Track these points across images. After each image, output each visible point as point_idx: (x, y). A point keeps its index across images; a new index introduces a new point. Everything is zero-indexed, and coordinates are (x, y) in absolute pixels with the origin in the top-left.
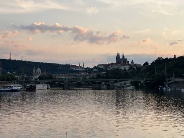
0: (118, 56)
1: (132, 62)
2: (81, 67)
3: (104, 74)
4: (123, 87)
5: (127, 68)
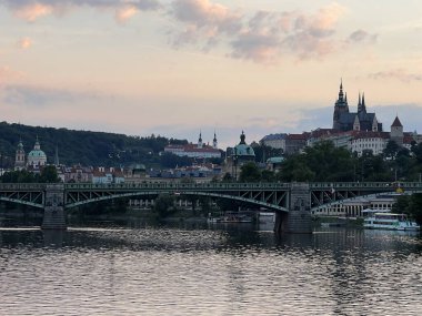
0: (341, 104)
1: (397, 123)
2: (206, 148)
3: (275, 165)
4: (358, 226)
5: (377, 147)
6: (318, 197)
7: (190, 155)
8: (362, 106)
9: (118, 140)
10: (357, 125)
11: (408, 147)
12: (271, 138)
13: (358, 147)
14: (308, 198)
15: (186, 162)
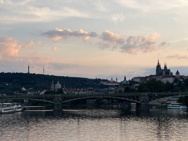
0: (158, 66)
1: (178, 72)
2: (114, 82)
3: (136, 87)
4: (165, 107)
5: (171, 80)
6: (151, 98)
7: (109, 84)
8: (165, 67)
9: (85, 80)
10: (164, 73)
11: (182, 80)
12: (135, 78)
13: (164, 80)
14: (147, 98)
15: (107, 86)
